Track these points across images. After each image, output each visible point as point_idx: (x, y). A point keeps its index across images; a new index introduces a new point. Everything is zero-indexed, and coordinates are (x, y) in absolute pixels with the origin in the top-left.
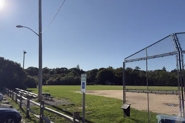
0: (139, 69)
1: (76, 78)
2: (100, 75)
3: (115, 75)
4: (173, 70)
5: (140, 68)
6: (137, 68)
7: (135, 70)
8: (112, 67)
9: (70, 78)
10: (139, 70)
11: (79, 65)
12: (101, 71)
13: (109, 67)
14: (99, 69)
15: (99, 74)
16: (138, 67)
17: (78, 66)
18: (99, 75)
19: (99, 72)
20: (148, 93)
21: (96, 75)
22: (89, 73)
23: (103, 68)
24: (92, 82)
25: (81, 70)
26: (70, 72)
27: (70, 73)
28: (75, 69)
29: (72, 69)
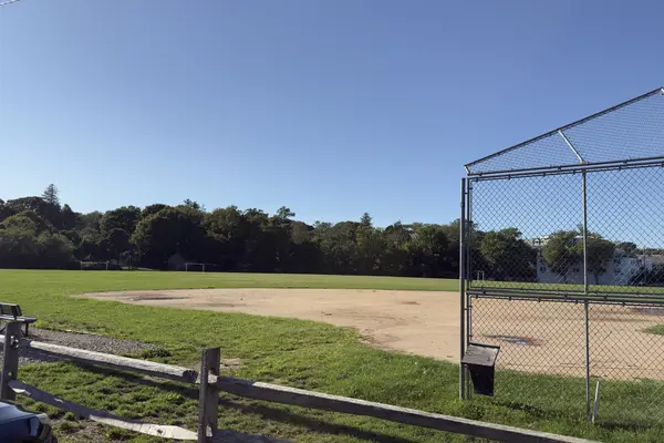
0: (291, 218)
1: (42, 238)
2: (149, 233)
3: (209, 233)
4: (391, 226)
5: (293, 215)
6: (286, 211)
7: (276, 220)
8: (195, 206)
9: (16, 238)
10: (289, 221)
11: (57, 187)
12: (157, 215)
13: (184, 204)
14: (143, 208)
15: (146, 226)
16: (288, 210)
17: (51, 191)
18: (142, 230)
19: (145, 221)
20: (586, 302)
21: (132, 230)
22: (100, 222)
23: (162, 207)
24: (113, 257)
25: (62, 206)
26: (13, 213)
27: (16, 217)
28: (35, 201)
29: (21, 201)
